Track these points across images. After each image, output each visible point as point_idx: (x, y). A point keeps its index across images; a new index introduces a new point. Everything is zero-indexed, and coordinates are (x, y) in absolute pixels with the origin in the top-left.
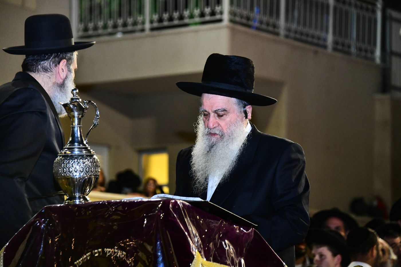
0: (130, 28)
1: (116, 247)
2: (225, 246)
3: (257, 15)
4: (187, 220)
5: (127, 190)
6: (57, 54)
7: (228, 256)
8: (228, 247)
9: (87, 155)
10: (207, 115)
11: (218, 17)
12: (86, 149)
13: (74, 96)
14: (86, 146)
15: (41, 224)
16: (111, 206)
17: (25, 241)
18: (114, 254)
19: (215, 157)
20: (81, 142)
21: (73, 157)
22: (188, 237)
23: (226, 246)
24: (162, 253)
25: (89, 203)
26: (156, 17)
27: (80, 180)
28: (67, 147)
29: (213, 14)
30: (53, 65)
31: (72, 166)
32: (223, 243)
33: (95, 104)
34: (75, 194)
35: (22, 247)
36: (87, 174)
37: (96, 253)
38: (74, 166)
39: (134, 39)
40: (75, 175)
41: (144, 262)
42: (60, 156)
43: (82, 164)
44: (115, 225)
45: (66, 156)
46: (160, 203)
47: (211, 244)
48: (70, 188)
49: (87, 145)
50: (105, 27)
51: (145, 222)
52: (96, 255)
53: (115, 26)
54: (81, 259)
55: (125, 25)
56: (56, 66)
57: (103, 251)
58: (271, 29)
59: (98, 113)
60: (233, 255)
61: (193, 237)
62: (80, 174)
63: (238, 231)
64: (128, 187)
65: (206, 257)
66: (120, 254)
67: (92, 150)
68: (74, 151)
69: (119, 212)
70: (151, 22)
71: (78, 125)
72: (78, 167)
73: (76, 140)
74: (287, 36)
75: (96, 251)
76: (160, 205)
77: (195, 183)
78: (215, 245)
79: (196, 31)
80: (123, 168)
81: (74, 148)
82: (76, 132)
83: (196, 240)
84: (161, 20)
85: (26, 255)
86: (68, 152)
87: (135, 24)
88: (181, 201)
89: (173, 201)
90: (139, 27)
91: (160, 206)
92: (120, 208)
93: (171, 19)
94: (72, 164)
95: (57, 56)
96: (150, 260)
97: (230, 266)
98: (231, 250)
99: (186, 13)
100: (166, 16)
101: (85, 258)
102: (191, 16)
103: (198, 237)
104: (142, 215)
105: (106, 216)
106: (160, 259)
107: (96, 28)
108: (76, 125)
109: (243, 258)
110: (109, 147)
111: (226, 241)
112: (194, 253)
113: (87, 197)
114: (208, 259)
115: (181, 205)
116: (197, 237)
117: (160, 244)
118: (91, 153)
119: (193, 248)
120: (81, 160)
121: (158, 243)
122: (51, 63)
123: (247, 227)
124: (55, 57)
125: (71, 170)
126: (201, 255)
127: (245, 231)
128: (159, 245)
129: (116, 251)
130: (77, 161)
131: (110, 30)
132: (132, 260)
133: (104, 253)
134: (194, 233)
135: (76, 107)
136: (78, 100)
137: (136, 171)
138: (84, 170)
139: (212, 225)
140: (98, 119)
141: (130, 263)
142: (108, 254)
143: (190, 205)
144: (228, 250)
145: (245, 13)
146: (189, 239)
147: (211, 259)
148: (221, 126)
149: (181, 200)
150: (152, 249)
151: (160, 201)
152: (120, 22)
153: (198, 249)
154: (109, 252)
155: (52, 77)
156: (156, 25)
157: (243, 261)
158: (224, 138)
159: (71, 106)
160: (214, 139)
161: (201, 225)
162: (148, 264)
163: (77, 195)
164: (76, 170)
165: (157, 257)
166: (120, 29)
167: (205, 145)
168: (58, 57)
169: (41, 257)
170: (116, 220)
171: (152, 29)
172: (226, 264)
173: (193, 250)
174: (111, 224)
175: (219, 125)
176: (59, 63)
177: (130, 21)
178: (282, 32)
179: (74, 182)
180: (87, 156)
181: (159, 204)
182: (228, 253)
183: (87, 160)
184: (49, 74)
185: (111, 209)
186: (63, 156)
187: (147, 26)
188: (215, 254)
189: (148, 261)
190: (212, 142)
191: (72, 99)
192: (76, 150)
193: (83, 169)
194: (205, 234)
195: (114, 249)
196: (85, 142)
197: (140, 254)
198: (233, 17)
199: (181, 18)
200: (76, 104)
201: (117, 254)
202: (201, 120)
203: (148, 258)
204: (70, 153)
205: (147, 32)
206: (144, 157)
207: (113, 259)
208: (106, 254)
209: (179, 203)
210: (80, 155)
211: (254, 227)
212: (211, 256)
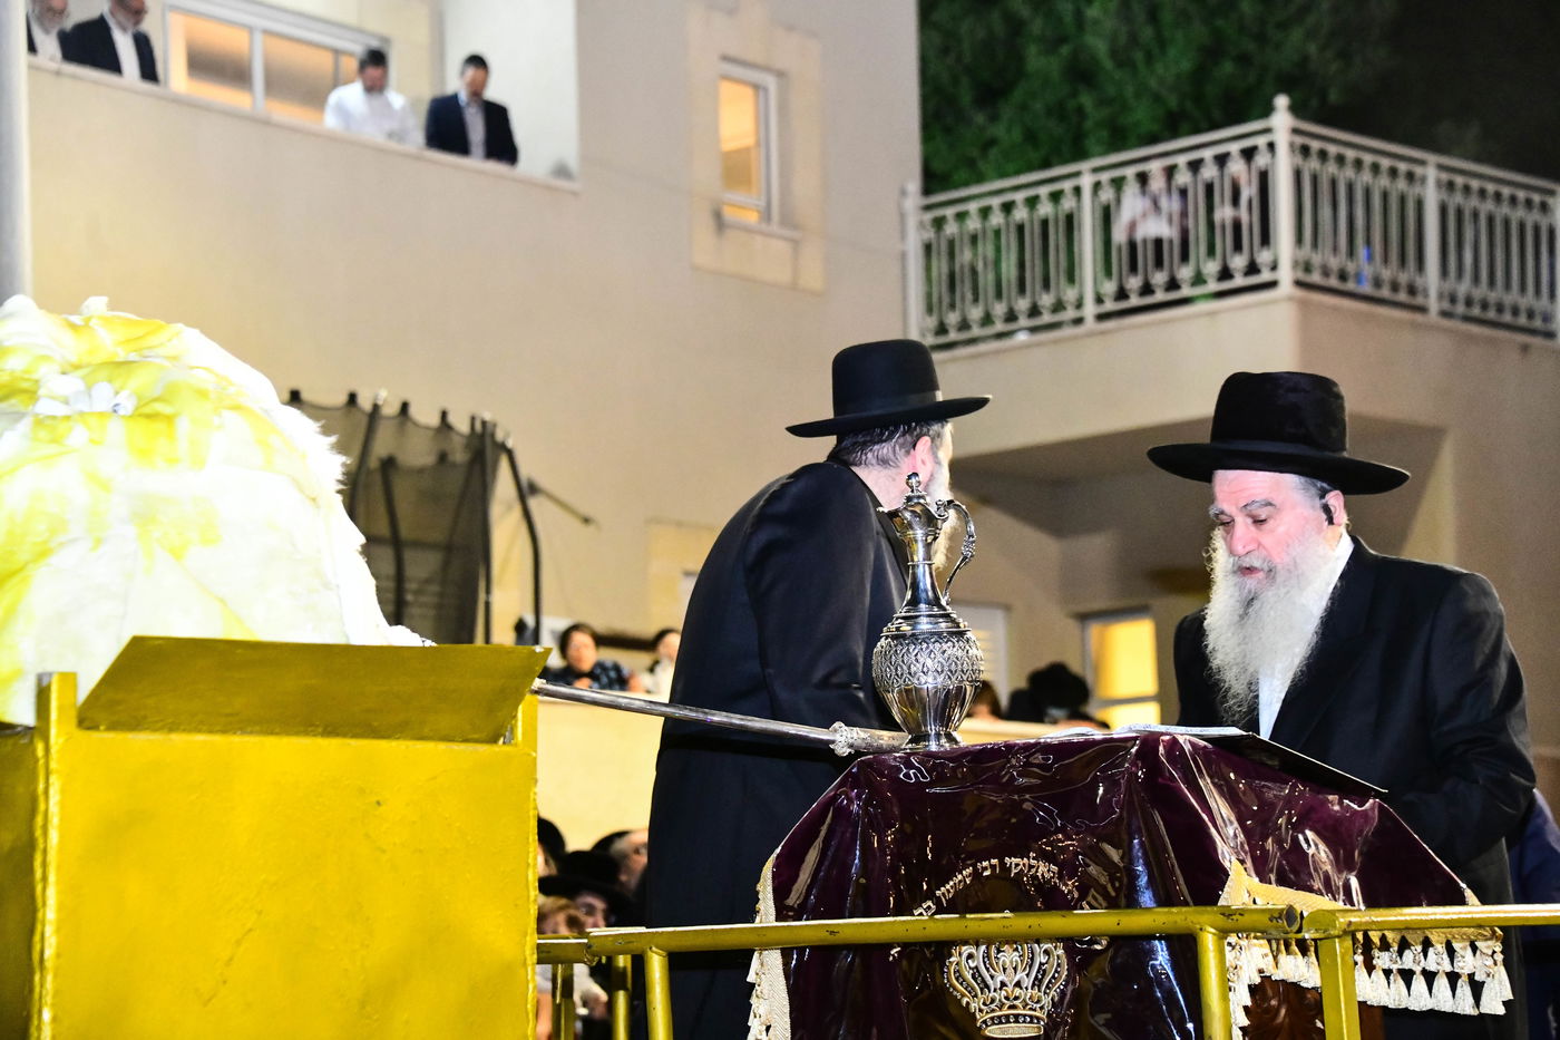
0: (1046, 318)
1: (1032, 854)
2: (1305, 846)
3: (1365, 266)
4: (1206, 784)
5: (1055, 712)
6: (910, 427)
7: (1316, 870)
8: (1316, 848)
9: (949, 633)
10: (1228, 524)
11: (1265, 276)
12: (947, 616)
13: (912, 491)
14: (945, 610)
15: (850, 801)
16: (1014, 755)
17: (818, 843)
18: (1029, 871)
19: (1262, 628)
20: (936, 602)
21: (917, 639)
22: (1210, 824)
23: (1309, 845)
24: (1147, 865)
25: (960, 748)
26: (1110, 287)
27: (936, 692)
28: (903, 614)
29: (1252, 269)
30: (900, 453)
31: (917, 660)
32: (1301, 837)
33: (964, 507)
34: (926, 726)
35: (812, 856)
36: (953, 679)
37: (985, 869)
38: (921, 660)
39: (1056, 342)
40: (923, 681)
41: (1105, 888)
42: (887, 637)
43: (939, 655)
44: (1027, 800)
45: (899, 637)
46: (1134, 745)
47: (1270, 840)
48: (914, 713)
49: (948, 607)
50: (987, 320)
51: (1101, 791)
52: (986, 873)
53: (1011, 317)
54: (951, 883)
55: (1034, 311)
56: (908, 452)
57: (1002, 863)
58: (1402, 296)
59: (973, 528)
60: (1328, 868)
61: (1222, 824)
62: (935, 679)
63: (1337, 808)
64: (1059, 705)
65: (1258, 874)
66: (1044, 870)
67: (961, 620)
68: (919, 623)
69: (1035, 769)
70: (1099, 300)
71: (924, 560)
72: (929, 663)
73: (923, 595)
74: (1445, 314)
75: (985, 864)
76: (1136, 748)
77: (1225, 696)
78: (1279, 842)
79: (1212, 314)
80: (1042, 662)
81: (917, 617)
82: (921, 578)
83: (1231, 832)
84: (1122, 294)
85: (822, 874)
86: (906, 628)
87: (1059, 306)
88: (1188, 737)
89: (1167, 738)
90: (1070, 314)
91: (1133, 750)
92: (1038, 758)
93: (1147, 289)
94: (916, 655)
95: (909, 431)
96: (1117, 885)
97: (1322, 894)
98: (1323, 855)
99: (1185, 273)
100: (1134, 283)
101: (960, 881)
102: (1199, 279)
103: (1236, 824)
104: (1091, 775)
105: (1004, 780)
106: (1143, 881)
107: (964, 325)
108: (921, 559)
109: (1354, 873)
110: (1007, 608)
111: (1309, 834)
112: (1227, 864)
113: (955, 734)
114: (1264, 879)
115: (1187, 748)
116: (1231, 823)
117: (1142, 844)
118: (959, 627)
119: (1223, 853)
120: (937, 645)
121: (1136, 841)
122: (897, 448)
123: (1361, 794)
124: (904, 434)
125: (913, 669)
126: (1245, 869)
127: (1355, 807)
128: (1137, 847)
129: (1033, 862)
130: (928, 648)
131: (999, 327)
132: (1073, 883)
133: (1005, 869)
134: (1225, 816)
135: (919, 516)
136: (922, 501)
137: (1075, 666)
138: (946, 669)
139: (1270, 795)
140: (973, 542)
141: (1069, 891)
142: (1014, 871)
143: (1210, 746)
144: (1313, 855)
145: (1334, 263)
146: (1213, 830)
147: (1273, 877)
148: (1264, 547)
149: (1186, 735)
150: (1122, 858)
151: (1135, 738)
152: (1022, 305)
153: (1237, 853)
154: (1017, 865)
155: (897, 478)
156: (1110, 306)
157: (1354, 883)
158: (1277, 575)
159: (908, 515)
160: (1251, 582)
161: (1241, 795)
162: (1113, 894)
163: (932, 729)
164: (925, 669)
165: (1134, 877)
166: (1023, 322)
167: (1232, 601)
168: (911, 434)
169: (857, 880)
170: (1028, 789)
171: (1101, 317)
172: (1310, 890)
173: (1224, 857)
174: (1016, 797)
175: (1260, 544)
176: (914, 447)
177: (1046, 300)
178: (1434, 304)
179: (921, 700)
180: (951, 634)
181: (1132, 747)
182: (1314, 862)
183: (950, 644)
184: (891, 472)
185: (1014, 761)
186: (894, 638)
187: (1090, 309)
188: (1280, 864)
189: (1113, 885)
190: (1246, 591)
191: (909, 499)
192: (924, 620)
193: (943, 666)
194: (1253, 815)
195: (1029, 858)
196: (943, 602)
197: (1093, 869)
198: (1301, 276)
199: (1173, 285)
200: (918, 509)
201: (1037, 872)
202: (1218, 538)
203: (1112, 881)
204: (909, 628)
205: (1090, 323)
206: (1094, 629)
207: (1028, 884)
208: (1010, 871)
209: (1181, 741)
210: (933, 634)
211: (1378, 795)
212: (1271, 871)
